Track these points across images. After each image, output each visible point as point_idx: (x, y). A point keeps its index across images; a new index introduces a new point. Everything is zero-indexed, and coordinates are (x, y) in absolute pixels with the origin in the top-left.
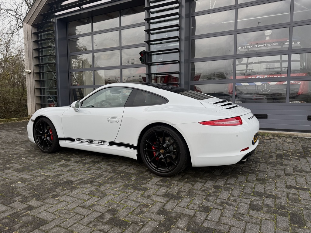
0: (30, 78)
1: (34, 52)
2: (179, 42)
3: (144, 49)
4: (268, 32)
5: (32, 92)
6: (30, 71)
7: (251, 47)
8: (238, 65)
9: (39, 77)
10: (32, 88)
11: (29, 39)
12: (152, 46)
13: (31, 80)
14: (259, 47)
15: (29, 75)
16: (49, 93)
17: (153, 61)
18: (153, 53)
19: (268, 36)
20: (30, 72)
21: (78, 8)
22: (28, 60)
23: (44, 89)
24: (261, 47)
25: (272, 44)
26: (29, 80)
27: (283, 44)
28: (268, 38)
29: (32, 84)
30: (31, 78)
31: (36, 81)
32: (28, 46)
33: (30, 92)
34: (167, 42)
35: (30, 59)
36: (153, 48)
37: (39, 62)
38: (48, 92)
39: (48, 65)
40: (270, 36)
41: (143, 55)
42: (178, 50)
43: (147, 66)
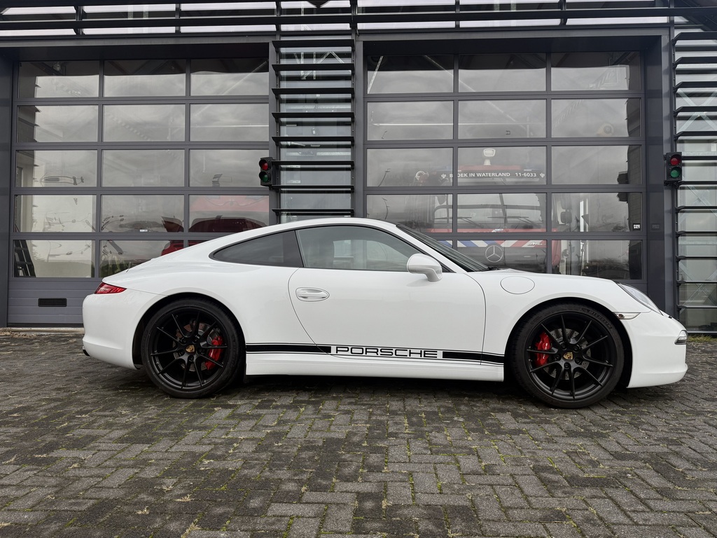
2: (350, 149)
3: (265, 154)
4: (489, 152)
7: (465, 175)
8: (438, 208)
12: (283, 150)
14: (479, 177)
18: (283, 166)
19: (488, 158)
21: (71, 32)
24: (481, 177)
25: (500, 174)
27: (519, 175)
28: (487, 163)
34: (322, 147)
36: (287, 155)
40: (491, 159)
41: (269, 167)
42: (351, 166)
43: (273, 193)
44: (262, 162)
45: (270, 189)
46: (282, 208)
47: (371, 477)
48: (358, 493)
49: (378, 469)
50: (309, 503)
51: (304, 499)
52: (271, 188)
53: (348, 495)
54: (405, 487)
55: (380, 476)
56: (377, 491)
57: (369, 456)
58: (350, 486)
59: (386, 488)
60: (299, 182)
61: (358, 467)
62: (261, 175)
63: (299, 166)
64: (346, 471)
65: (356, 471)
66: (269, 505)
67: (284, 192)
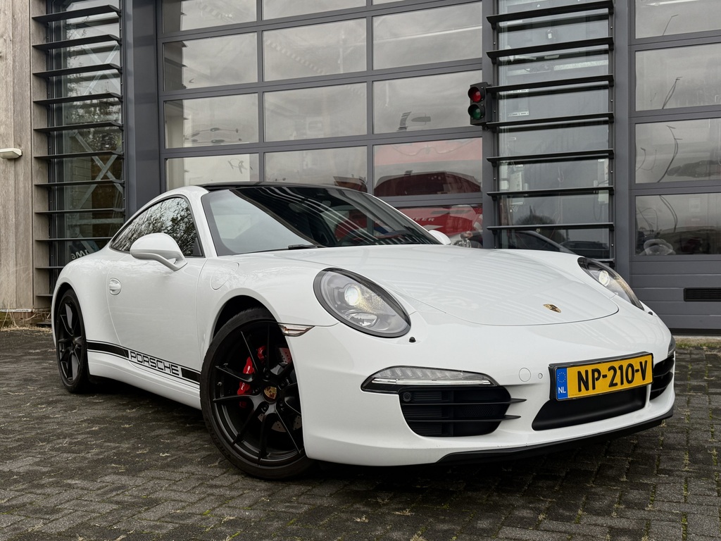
0: (16, 175)
1: (35, 84)
2: (607, 56)
3: (476, 77)
5: (22, 228)
6: (19, 152)
9: (46, 173)
10: (21, 214)
11: (18, 39)
12: (503, 69)
13: (21, 185)
15: (11, 165)
16: (77, 230)
17: (503, 118)
18: (502, 93)
20: (20, 154)
22: (10, 114)
23: (62, 215)
26: (12, 182)
29: (21, 197)
30: (21, 178)
31: (38, 186)
32: (14, 61)
33: (13, 228)
34: (562, 57)
35: (18, 108)
36: (509, 75)
37: (49, 119)
38: (76, 226)
39: (76, 131)
41: (482, 97)
42: (608, 82)
43: (488, 134)
44: (473, 91)
45: (484, 129)
46: (501, 156)
47: (629, 513)
48: (611, 528)
49: (641, 506)
50: (548, 531)
51: (543, 526)
52: (485, 127)
53: (598, 529)
54: (674, 527)
55: (642, 514)
56: (636, 527)
57: (629, 493)
58: (600, 520)
59: (648, 526)
60: (527, 113)
61: (613, 502)
62: (472, 110)
63: (527, 91)
64: (597, 505)
65: (610, 506)
66: (500, 529)
67: (505, 131)
